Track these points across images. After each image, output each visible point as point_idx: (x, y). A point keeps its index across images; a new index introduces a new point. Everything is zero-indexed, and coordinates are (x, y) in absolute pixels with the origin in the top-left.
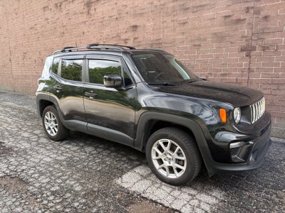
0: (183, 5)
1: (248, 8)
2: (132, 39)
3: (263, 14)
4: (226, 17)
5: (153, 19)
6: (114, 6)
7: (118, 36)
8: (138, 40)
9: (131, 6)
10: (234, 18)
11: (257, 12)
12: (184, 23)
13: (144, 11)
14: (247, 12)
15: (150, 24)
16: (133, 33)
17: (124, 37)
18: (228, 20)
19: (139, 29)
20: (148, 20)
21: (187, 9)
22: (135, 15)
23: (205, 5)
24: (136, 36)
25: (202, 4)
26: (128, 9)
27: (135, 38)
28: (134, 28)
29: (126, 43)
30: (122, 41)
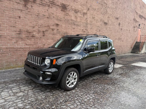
0: (74, 23)
2: (56, 30)
3: (88, 31)
4: (83, 30)
6: (46, 11)
7: (48, 26)
8: (59, 31)
9: (56, 15)
10: (84, 30)
11: (87, 30)
12: (74, 29)
13: (62, 19)
15: (64, 25)
16: (56, 27)
17: (52, 27)
19: (59, 26)
21: (75, 24)
22: (57, 20)
23: (78, 25)
24: (58, 29)
26: (54, 16)
27: (57, 30)
28: (57, 25)
29: (53, 31)
30: (50, 29)
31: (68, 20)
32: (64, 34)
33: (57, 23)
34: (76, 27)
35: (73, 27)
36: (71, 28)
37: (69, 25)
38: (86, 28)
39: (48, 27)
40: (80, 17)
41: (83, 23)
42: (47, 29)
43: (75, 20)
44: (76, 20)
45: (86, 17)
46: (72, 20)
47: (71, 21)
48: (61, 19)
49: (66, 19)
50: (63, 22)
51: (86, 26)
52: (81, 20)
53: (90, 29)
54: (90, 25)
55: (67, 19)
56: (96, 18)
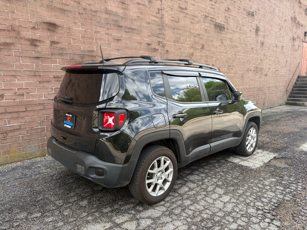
0: (117, 21)
1: (159, 42)
2: (48, 42)
3: (166, 48)
4: (149, 44)
5: (82, 24)
8: (59, 46)
10: (152, 46)
11: (163, 46)
12: (118, 40)
14: (159, 45)
15: (78, 29)
16: (49, 33)
18: (150, 47)
19: (59, 30)
20: (75, 23)
21: (120, 27)
22: (51, 8)
23: (134, 29)
24: (55, 39)
25: (131, 27)
27: (53, 43)
28: (52, 26)
29: (36, 46)
30: (23, 41)
31: (96, 12)
32: (83, 57)
33: (48, 19)
34: (125, 35)
35: (116, 34)
36: (105, 37)
37: (99, 29)
38: (160, 40)
39: (13, 34)
40: (138, 4)
41: (148, 23)
42: (8, 41)
43: (120, 12)
44: (125, 14)
45: (160, 7)
46: (107, 12)
47: (104, 16)
48: (66, 8)
49: (85, 9)
50: (75, 18)
51: (159, 32)
52: (141, 13)
53: (174, 42)
54: (174, 29)
55: (88, 8)
56: (191, 9)
